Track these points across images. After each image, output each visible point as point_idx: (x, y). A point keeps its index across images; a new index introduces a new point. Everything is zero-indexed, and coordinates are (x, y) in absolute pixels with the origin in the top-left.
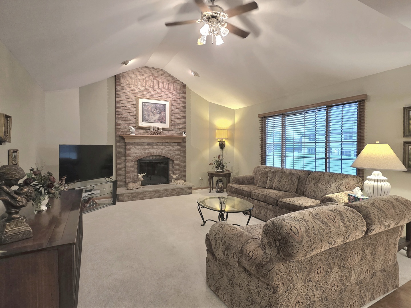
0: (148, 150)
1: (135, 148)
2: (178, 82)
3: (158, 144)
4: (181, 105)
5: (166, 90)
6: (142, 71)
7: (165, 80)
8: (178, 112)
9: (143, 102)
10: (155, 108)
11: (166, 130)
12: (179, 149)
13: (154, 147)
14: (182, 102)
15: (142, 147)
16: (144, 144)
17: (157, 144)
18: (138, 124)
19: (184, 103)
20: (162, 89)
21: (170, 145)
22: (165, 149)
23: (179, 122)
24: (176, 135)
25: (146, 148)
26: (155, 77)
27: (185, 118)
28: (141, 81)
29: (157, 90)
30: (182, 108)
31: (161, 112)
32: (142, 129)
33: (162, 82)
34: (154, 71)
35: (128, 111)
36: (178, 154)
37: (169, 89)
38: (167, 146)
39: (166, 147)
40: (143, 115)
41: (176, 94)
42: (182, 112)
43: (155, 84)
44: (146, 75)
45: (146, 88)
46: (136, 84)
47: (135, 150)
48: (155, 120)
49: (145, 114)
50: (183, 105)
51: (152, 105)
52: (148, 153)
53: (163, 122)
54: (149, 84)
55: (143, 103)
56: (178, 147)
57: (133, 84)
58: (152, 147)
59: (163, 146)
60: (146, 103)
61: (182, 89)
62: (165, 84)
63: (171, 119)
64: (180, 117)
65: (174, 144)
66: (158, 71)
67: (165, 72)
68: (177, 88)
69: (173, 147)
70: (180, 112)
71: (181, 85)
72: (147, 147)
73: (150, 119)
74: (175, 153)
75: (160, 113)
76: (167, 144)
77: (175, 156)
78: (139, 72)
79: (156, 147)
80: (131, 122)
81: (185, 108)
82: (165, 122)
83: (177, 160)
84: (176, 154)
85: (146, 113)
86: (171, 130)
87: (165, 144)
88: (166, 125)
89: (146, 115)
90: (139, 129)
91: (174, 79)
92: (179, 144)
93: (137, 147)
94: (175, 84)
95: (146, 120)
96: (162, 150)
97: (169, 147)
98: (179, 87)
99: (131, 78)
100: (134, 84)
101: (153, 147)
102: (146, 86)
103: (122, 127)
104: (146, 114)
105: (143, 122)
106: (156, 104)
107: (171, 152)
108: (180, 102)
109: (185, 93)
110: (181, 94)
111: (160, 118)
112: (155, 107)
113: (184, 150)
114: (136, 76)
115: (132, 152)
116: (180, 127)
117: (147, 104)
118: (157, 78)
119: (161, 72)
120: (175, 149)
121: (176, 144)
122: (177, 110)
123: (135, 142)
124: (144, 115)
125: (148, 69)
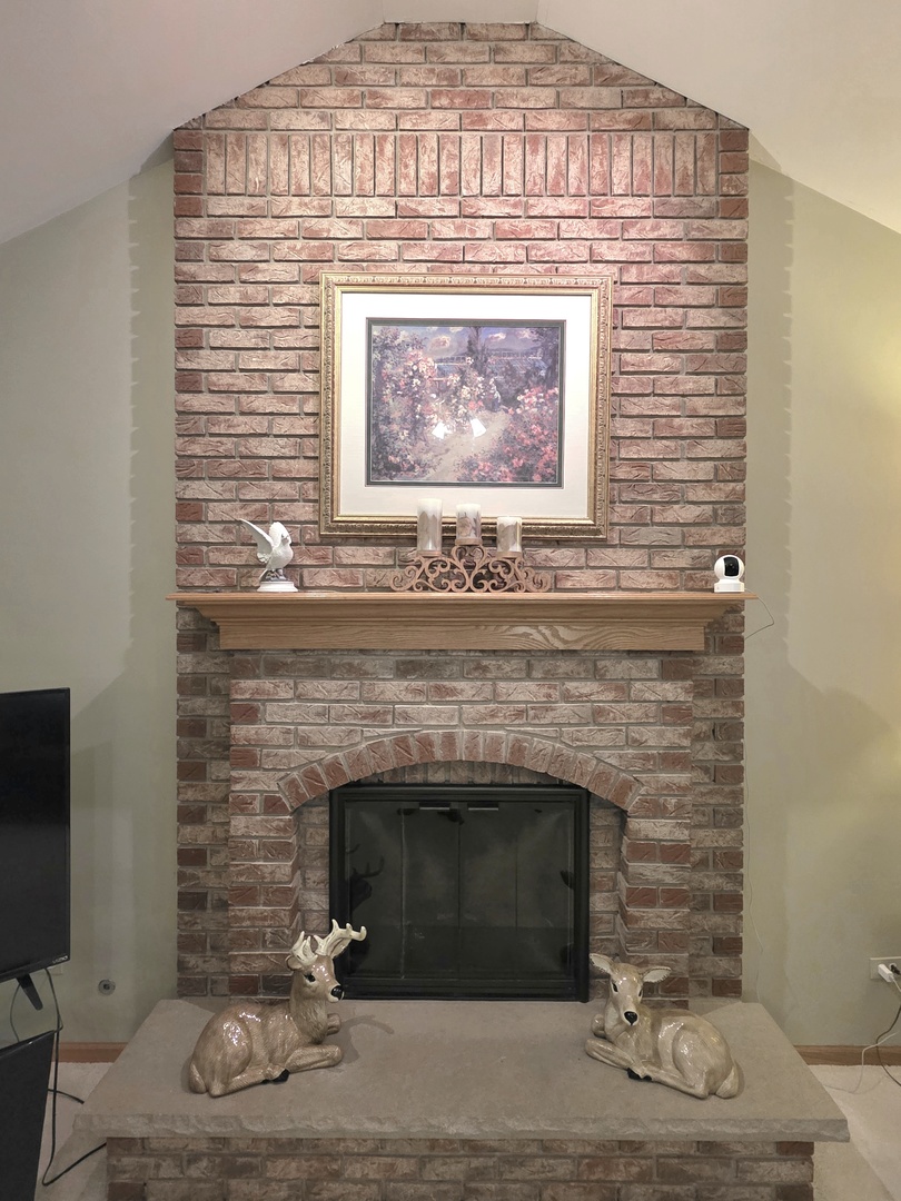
0: (406, 716)
1: (298, 697)
2: (670, 116)
3: (485, 669)
4: (697, 318)
5: (566, 205)
6: (371, 74)
7: (554, 120)
8: (675, 383)
9: (371, 322)
10: (470, 360)
11: (559, 543)
12: (673, 713)
13: (453, 692)
14: (706, 294)
15: (356, 694)
16: (370, 664)
17: (478, 667)
18: (333, 501)
19: (733, 297)
20: (532, 201)
21: (597, 674)
22: (546, 707)
23: (678, 471)
24: (653, 582)
25: (389, 695)
26: (475, 105)
27: (733, 428)
28: (364, 150)
29: (490, 208)
30: (706, 340)
31: (520, 391)
32: (364, 541)
33: (535, 141)
34: (463, 51)
35: (260, 403)
36: (672, 760)
37: (596, 185)
38: (570, 685)
39: (556, 694)
40: (372, 427)
41: (654, 229)
42: (708, 382)
43: (470, 165)
44: (402, 97)
45: (402, 202)
46: (321, 184)
47: (294, 711)
48: (470, 465)
49: (388, 420)
50: (715, 312)
51: (448, 338)
52: (401, 741)
53: (537, 478)
54: (427, 167)
55: (376, 331)
56: (672, 691)
57: (299, 187)
58: (438, 688)
59: (531, 685)
60: (393, 329)
61: (712, 177)
62: (557, 145)
63: (606, 445)
64: (688, 426)
65: (626, 663)
66: (496, 51)
67: (559, 49)
68: (668, 168)
69: (623, 689)
70: (689, 384)
71: (702, 142)
72: (393, 688)
73: (425, 458)
74: (638, 743)
75: (510, 401)
76: (564, 666)
77: (643, 777)
78: (343, 80)
79: (466, 688)
80: (278, 485)
81: (733, 341)
82: (554, 479)
83: (655, 809)
84: (647, 758)
85: (396, 407)
86: (604, 544)
87: (548, 663)
88: (568, 504)
89: (395, 427)
90: (346, 540)
91: (634, 94)
92: (674, 664)
93: (312, 687)
94: (642, 140)
95: (398, 468)
96: (519, 714)
97: (587, 687)
98: (685, 159)
99: (285, 143)
100: (305, 182)
101: (442, 694)
102: (403, 187)
103: (215, 534)
104: (396, 415)
105: (369, 483)
106: (477, 325)
107: (604, 737)
108: (689, 294)
109: (735, 207)
110: (697, 223)
111: (508, 438)
112: (471, 351)
113: (730, 712)
114: (323, 118)
115: (276, 735)
116: (688, 513)
117: (404, 334)
118: (486, 113)
119: (523, 52)
120: (636, 711)
121: (653, 664)
122: (662, 361)
123: (295, 651)
124: (383, 428)
125: (418, 45)
